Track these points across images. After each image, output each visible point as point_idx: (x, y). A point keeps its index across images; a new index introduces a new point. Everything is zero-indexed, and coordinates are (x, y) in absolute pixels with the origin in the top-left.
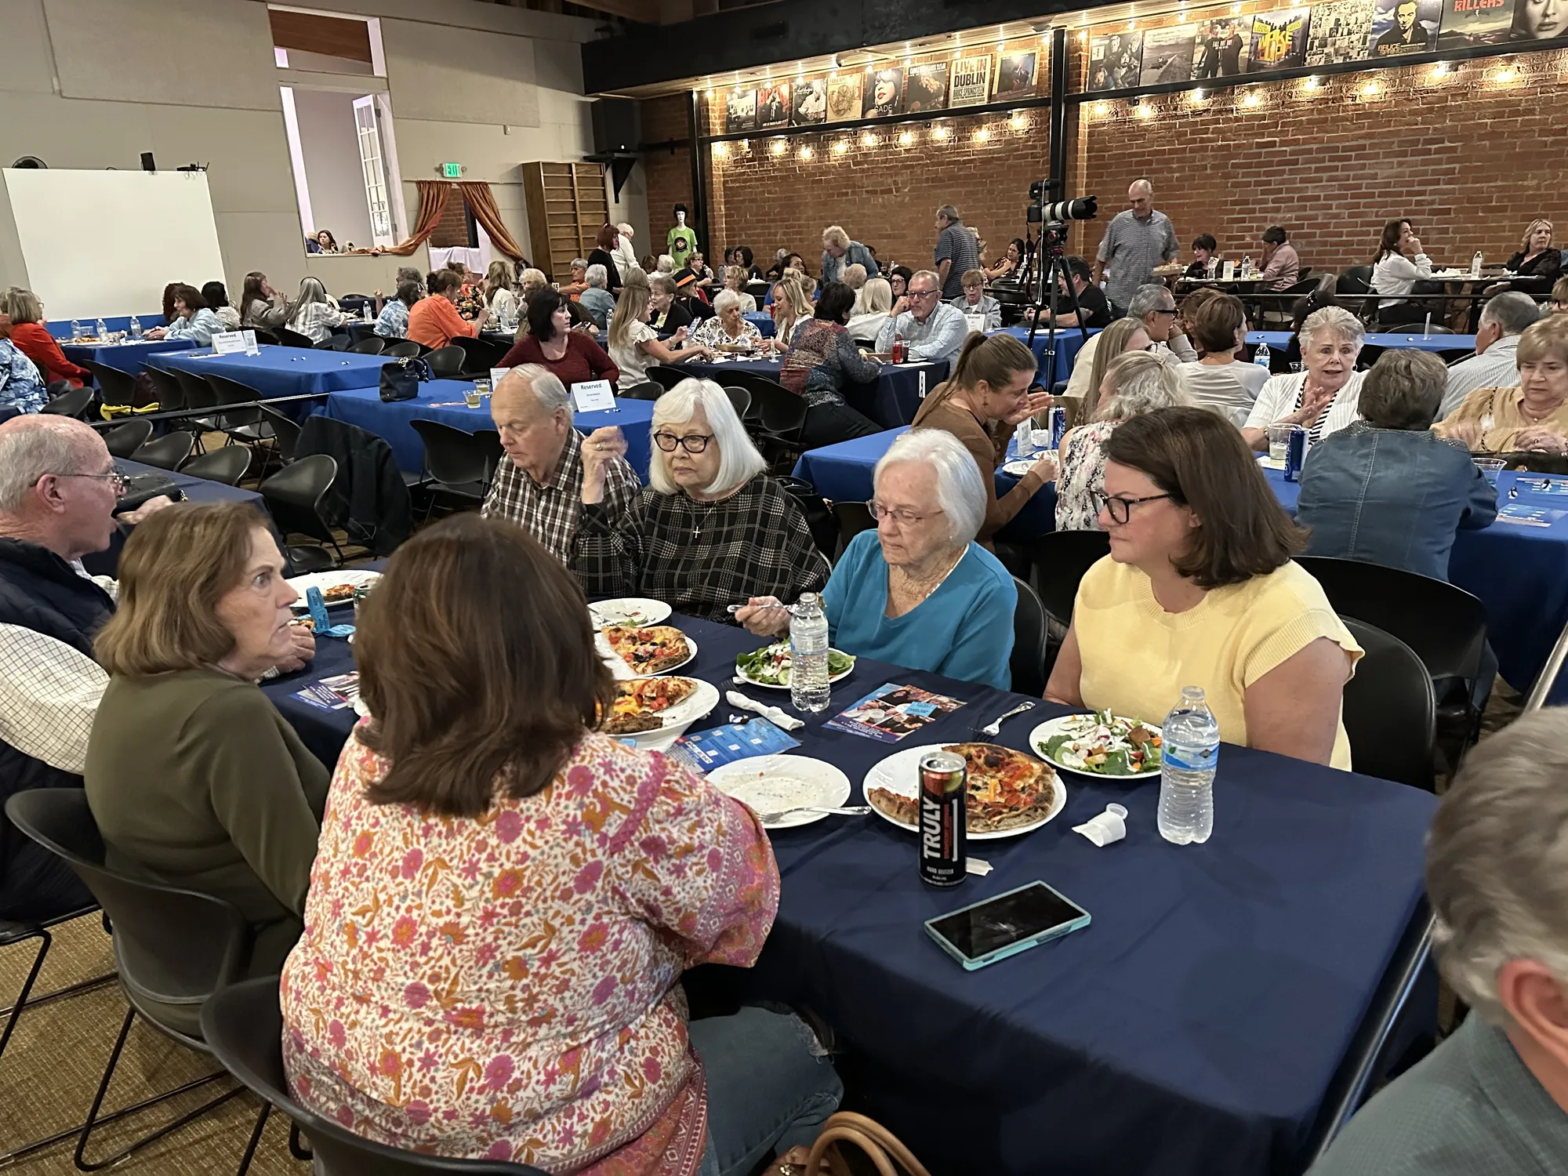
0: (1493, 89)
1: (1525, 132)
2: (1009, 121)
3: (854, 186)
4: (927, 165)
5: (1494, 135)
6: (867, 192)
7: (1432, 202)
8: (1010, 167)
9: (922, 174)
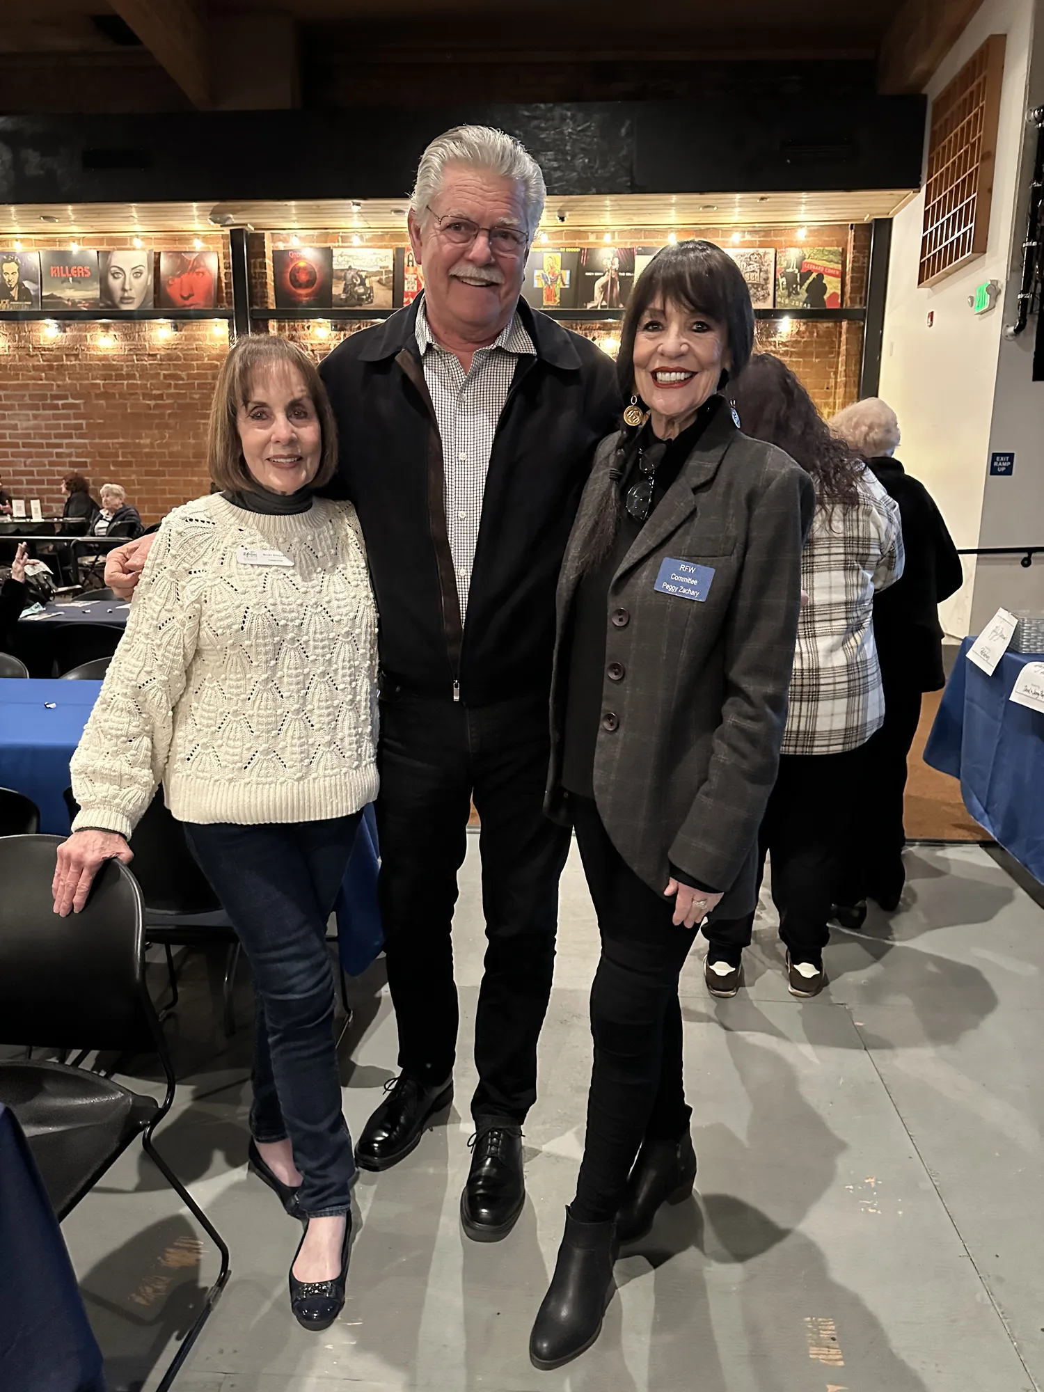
0: (99, 353)
1: (132, 394)
5: (106, 395)
7: (70, 455)
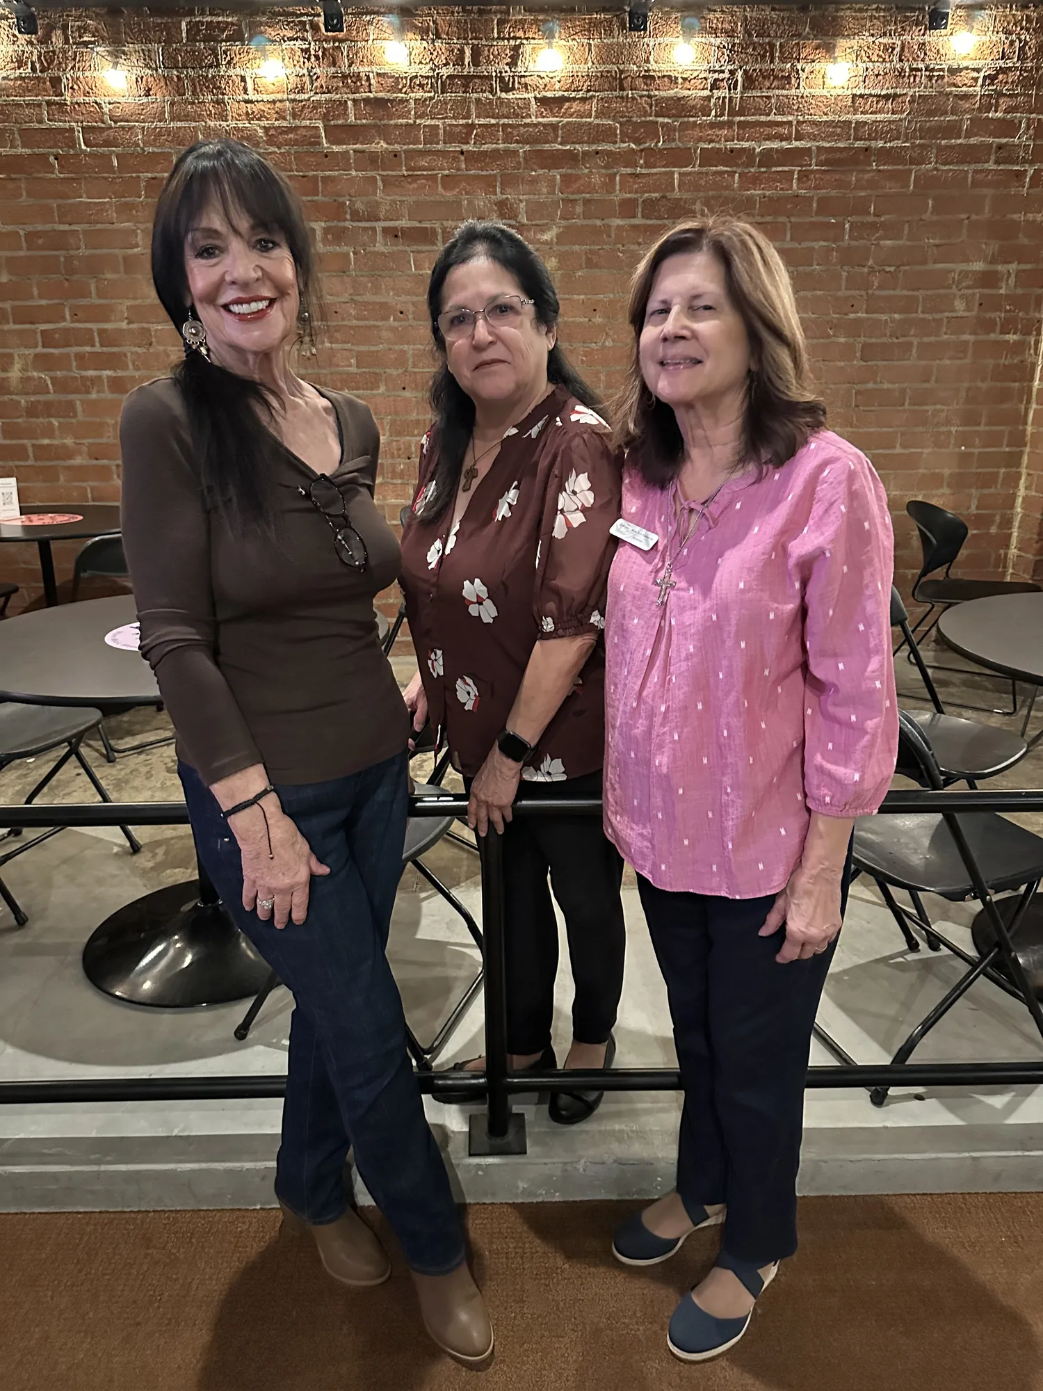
2: (935, 38)
3: (337, 211)
4: (628, 158)
6: (393, 234)
8: (926, 183)
9: (609, 186)
